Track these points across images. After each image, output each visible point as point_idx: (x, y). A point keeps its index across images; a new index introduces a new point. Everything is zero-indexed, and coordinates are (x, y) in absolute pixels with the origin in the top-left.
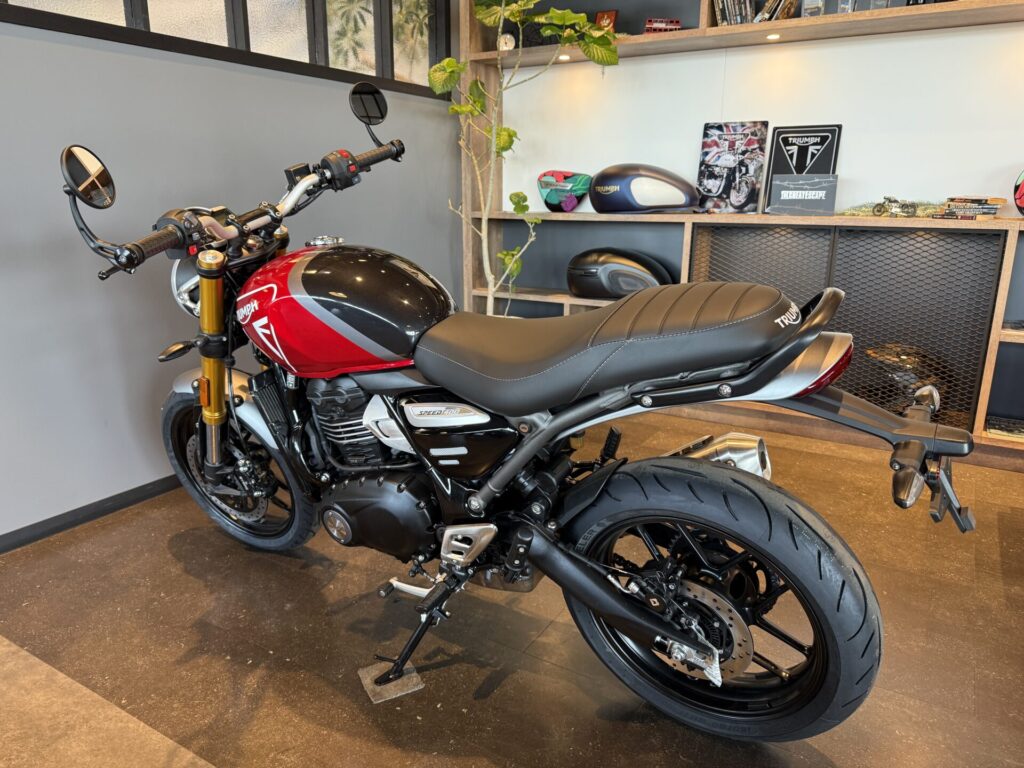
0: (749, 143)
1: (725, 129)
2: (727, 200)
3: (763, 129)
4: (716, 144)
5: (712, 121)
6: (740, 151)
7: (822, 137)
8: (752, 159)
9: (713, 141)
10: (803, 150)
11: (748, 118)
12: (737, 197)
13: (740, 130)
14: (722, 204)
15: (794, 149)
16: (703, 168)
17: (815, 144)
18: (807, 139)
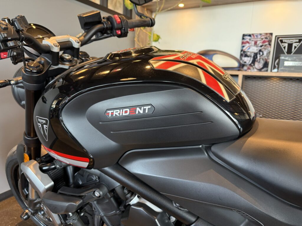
0: (264, 42)
1: (252, 36)
2: (254, 67)
3: (271, 36)
4: (248, 42)
5: (246, 33)
6: (259, 46)
7: (299, 39)
8: (265, 49)
9: (246, 41)
10: (290, 46)
11: (263, 32)
12: (258, 65)
13: (259, 37)
14: (251, 68)
15: (286, 45)
16: (242, 52)
17: (296, 42)
18: (291, 40)
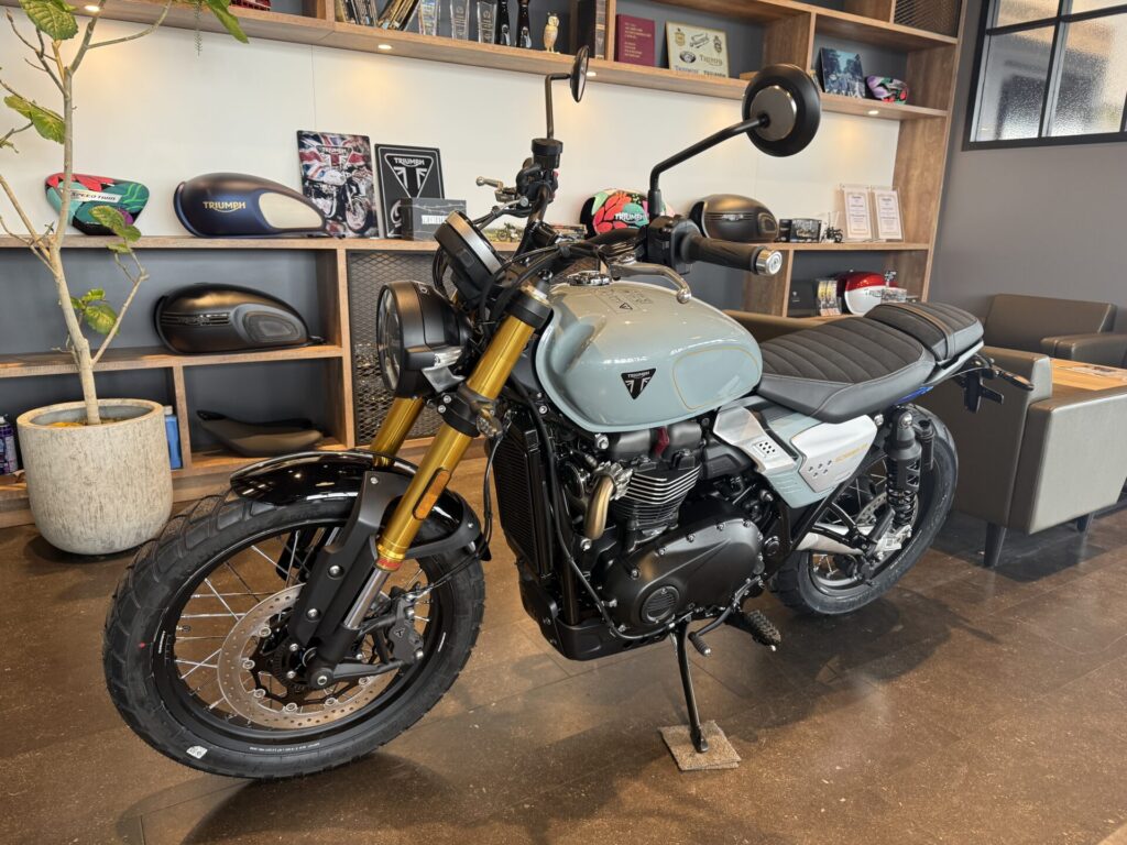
0: (354, 159)
1: (323, 140)
2: (345, 223)
3: (366, 146)
4: (317, 157)
5: (306, 129)
6: (345, 168)
7: (425, 159)
8: (361, 178)
9: (311, 153)
10: (411, 172)
11: (347, 131)
12: (354, 219)
13: (340, 143)
14: (340, 228)
15: (403, 171)
16: (307, 184)
17: (420, 166)
18: (411, 161)
